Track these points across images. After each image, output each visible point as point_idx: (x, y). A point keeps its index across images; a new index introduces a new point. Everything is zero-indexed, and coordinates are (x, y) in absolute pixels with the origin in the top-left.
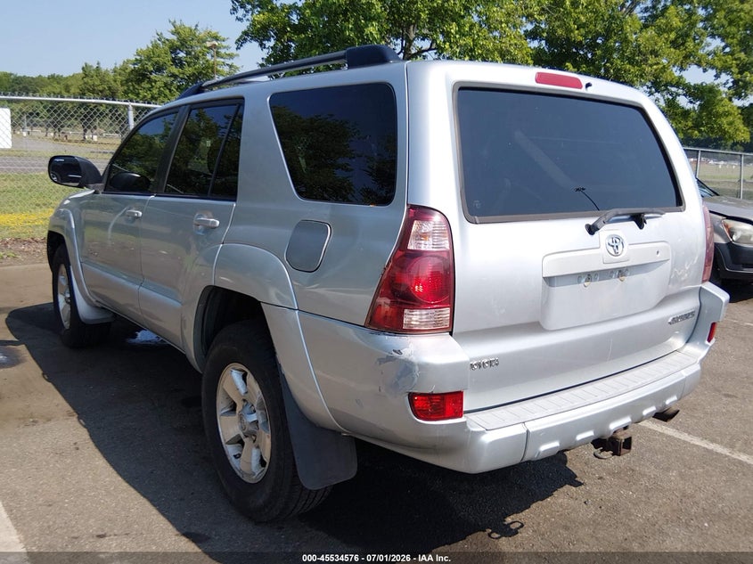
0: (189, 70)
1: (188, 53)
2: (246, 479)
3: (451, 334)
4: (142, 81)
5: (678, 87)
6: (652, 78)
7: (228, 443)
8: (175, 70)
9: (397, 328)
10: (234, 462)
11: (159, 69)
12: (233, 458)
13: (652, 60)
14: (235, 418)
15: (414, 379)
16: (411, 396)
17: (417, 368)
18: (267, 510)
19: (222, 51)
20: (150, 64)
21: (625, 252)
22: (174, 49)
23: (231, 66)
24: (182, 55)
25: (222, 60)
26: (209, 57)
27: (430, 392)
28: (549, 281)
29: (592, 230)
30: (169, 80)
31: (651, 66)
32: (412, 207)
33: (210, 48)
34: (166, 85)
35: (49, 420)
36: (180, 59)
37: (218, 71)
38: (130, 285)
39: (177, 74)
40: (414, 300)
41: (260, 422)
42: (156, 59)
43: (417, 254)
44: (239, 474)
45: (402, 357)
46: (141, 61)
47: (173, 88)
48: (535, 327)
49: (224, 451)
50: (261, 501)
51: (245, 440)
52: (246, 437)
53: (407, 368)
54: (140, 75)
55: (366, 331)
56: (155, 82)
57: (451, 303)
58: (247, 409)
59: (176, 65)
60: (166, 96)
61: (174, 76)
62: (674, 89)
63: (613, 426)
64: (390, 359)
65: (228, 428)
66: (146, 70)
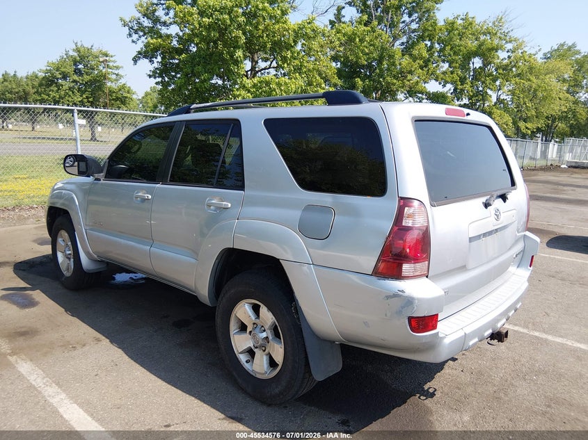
0: (87, 78)
1: (86, 66)
2: (258, 376)
3: (427, 277)
4: (51, 85)
5: (422, 94)
6: (408, 89)
7: (241, 353)
8: (76, 77)
9: (398, 276)
10: (247, 366)
11: (65, 77)
12: (245, 363)
13: (409, 77)
14: (246, 336)
15: (414, 308)
16: (410, 319)
17: (417, 301)
18: (281, 397)
19: (111, 64)
20: (58, 73)
21: (502, 217)
22: (75, 63)
23: (117, 75)
24: (81, 66)
25: (111, 70)
26: (101, 68)
27: (423, 315)
28: (471, 240)
29: (487, 205)
30: (72, 84)
31: (409, 81)
32: (402, 198)
33: (103, 62)
34: (70, 89)
35: (84, 345)
36: (79, 70)
37: (109, 79)
38: (141, 246)
39: (78, 80)
40: (407, 257)
41: (270, 338)
42: (63, 69)
43: (408, 229)
44: (252, 373)
45: (405, 294)
46: (50, 70)
47: (75, 90)
48: (463, 268)
49: (238, 359)
50: (277, 391)
51: (255, 350)
52: (256, 348)
53: (410, 301)
54: (50, 81)
55: (374, 279)
56: (62, 86)
57: (428, 258)
58: (258, 330)
59: (76, 73)
60: (70, 96)
61: (74, 81)
62: (420, 95)
63: (499, 325)
64: (395, 295)
65: (240, 343)
66: (55, 77)
